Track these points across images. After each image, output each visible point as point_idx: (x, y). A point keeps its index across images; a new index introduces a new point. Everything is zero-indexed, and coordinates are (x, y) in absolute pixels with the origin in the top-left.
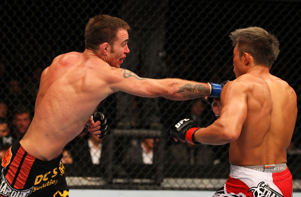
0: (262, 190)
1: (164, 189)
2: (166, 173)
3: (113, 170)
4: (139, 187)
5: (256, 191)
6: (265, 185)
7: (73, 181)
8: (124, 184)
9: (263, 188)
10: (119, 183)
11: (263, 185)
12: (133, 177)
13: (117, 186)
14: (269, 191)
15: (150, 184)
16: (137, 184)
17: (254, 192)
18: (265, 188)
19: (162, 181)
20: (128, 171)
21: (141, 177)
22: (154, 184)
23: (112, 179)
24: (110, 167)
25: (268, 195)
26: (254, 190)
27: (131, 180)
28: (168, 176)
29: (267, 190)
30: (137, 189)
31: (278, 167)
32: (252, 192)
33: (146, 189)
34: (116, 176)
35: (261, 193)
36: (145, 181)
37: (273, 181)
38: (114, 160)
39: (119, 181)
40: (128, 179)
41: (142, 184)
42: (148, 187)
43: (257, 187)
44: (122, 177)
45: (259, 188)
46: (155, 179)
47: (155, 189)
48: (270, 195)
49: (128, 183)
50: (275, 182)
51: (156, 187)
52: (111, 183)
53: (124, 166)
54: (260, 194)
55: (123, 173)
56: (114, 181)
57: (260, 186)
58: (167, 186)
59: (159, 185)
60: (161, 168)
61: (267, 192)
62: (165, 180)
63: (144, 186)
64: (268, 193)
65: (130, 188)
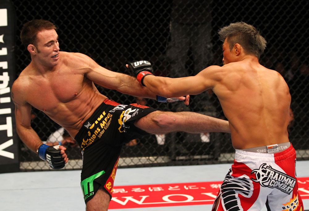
0: (264, 171)
1: (221, 163)
2: (222, 149)
3: (176, 149)
4: (199, 162)
5: (259, 173)
6: (267, 166)
7: (141, 161)
8: (186, 160)
9: (265, 169)
10: (182, 160)
11: (265, 167)
12: (194, 154)
13: (180, 162)
14: (272, 172)
15: (209, 159)
16: (197, 159)
17: (256, 173)
18: (267, 169)
19: (219, 156)
20: (189, 149)
21: (200, 154)
22: (212, 159)
23: (175, 157)
24: (173, 146)
25: (271, 176)
26: (256, 172)
27: (191, 157)
28: (224, 152)
29: (270, 171)
30: (198, 164)
31: (282, 147)
32: (254, 174)
33: (206, 164)
34: (178, 154)
35: (264, 174)
36: (203, 157)
37: (275, 162)
38: (176, 140)
39: (181, 158)
40: (189, 156)
41: (202, 160)
42: (207, 162)
43: (259, 169)
44: (184, 155)
45: (261, 169)
46: (213, 155)
47: (213, 163)
48: (273, 175)
49: (189, 160)
50: (277, 162)
51: (214, 161)
52: (175, 160)
53: (185, 145)
54: (263, 176)
55: (184, 151)
56: (177, 158)
57: (262, 168)
58: (224, 160)
59: (217, 159)
60: (217, 144)
61: (269, 173)
62: (222, 155)
63: (203, 162)
64: (271, 174)
65: (191, 164)
